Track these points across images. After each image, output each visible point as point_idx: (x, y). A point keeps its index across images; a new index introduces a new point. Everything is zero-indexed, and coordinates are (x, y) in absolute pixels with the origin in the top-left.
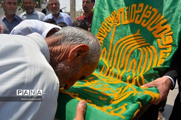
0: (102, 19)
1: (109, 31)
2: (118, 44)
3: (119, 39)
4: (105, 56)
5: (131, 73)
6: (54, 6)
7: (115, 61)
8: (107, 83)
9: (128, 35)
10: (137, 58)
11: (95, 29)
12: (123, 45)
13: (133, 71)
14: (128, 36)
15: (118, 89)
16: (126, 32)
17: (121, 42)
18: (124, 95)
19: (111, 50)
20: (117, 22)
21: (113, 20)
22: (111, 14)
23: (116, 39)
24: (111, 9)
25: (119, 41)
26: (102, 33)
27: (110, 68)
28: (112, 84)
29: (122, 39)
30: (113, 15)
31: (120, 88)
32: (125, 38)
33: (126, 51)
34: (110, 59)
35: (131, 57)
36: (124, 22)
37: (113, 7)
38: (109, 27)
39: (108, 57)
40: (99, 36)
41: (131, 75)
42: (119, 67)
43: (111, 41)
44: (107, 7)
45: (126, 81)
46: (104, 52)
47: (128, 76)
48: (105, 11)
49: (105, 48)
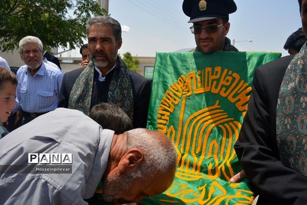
0: (166, 87)
1: (176, 103)
2: (191, 121)
3: (192, 114)
5: (212, 159)
6: (31, 55)
10: (218, 139)
11: (156, 100)
12: (198, 121)
13: (215, 156)
15: (200, 189)
16: (200, 105)
17: (195, 117)
19: (181, 129)
20: (187, 90)
21: (181, 88)
22: (177, 80)
23: (187, 113)
24: (178, 74)
25: (192, 117)
26: (167, 106)
27: (183, 155)
29: (196, 114)
30: (180, 81)
31: (203, 187)
32: (200, 111)
33: (202, 130)
34: (180, 142)
35: (210, 138)
36: (196, 90)
37: (180, 70)
38: (176, 98)
39: (178, 140)
40: (163, 110)
41: (212, 162)
42: (195, 152)
43: (181, 117)
44: (171, 69)
45: (207, 173)
46: (171, 133)
47: (209, 164)
48: (169, 75)
49: (172, 126)
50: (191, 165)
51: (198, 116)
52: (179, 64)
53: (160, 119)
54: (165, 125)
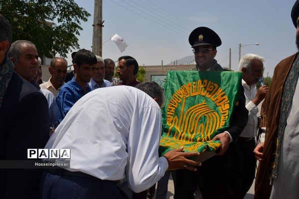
0: (173, 92)
1: (179, 102)
2: (188, 113)
3: (189, 108)
4: (176, 124)
5: (200, 135)
7: (186, 126)
9: (196, 104)
10: (204, 123)
11: (166, 100)
12: (192, 113)
13: (202, 133)
14: (196, 106)
16: (194, 102)
17: (191, 110)
19: (182, 118)
20: (186, 94)
21: (183, 93)
22: (180, 88)
23: (186, 108)
24: (181, 84)
25: (189, 110)
26: (173, 104)
27: (182, 133)
29: (191, 108)
30: (182, 88)
32: (194, 107)
33: (195, 118)
34: (181, 126)
35: (199, 123)
36: (192, 94)
37: (183, 82)
38: (180, 99)
39: (180, 124)
40: (171, 106)
41: (200, 137)
42: (190, 131)
43: (182, 110)
46: (176, 120)
47: (198, 138)
49: (176, 116)
50: (187, 139)
52: (182, 78)
53: (169, 112)
54: (172, 115)
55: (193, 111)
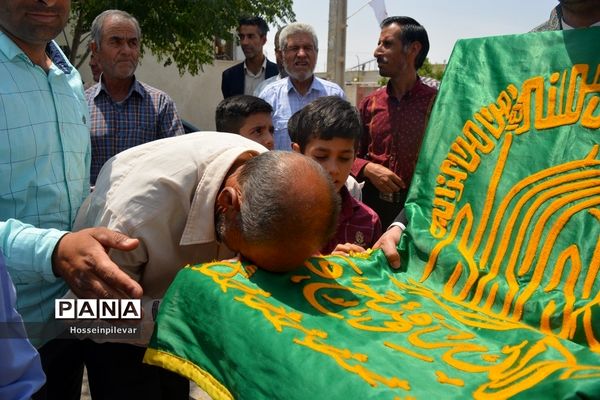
0: (466, 113)
1: (486, 149)
2: (518, 194)
3: (521, 177)
4: (466, 233)
5: (557, 295)
6: (301, 53)
7: (501, 250)
8: (467, 326)
9: (555, 163)
10: (583, 243)
11: (439, 142)
12: (534, 196)
13: (568, 288)
14: (553, 169)
15: (507, 350)
16: (546, 155)
17: (529, 186)
18: (528, 375)
19: (488, 213)
20: (518, 120)
21: (504, 115)
22: (496, 97)
23: (510, 176)
24: (499, 82)
25: (521, 185)
26: (462, 157)
27: (482, 274)
28: (484, 333)
29: (531, 178)
30: (504, 99)
31: (514, 347)
32: (544, 173)
33: (545, 216)
34: (481, 245)
35: (560, 240)
36: (541, 122)
37: (506, 75)
38: (488, 139)
39: (477, 238)
40: (451, 166)
41: (557, 301)
42: (515, 273)
43: (493, 183)
44: (485, 74)
45: (536, 323)
46: (464, 221)
47: (547, 304)
48: (479, 87)
49: (468, 205)
50: (499, 301)
51: (536, 182)
52: (505, 59)
53: (442, 185)
54: (451, 200)
55: (537, 188)
